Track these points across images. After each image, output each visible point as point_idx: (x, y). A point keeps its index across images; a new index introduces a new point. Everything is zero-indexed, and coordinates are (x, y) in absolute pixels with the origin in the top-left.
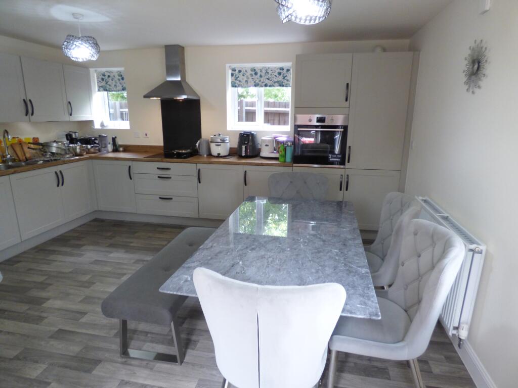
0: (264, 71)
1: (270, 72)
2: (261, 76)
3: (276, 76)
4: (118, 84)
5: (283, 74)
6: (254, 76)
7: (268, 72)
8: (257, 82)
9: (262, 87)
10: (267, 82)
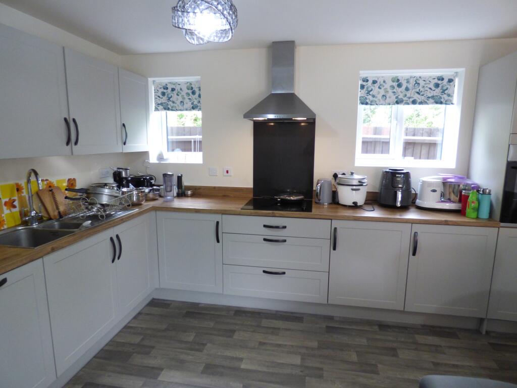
0: (412, 82)
1: (422, 83)
3: (430, 89)
4: (187, 100)
5: (442, 87)
6: (396, 89)
7: (419, 84)
8: (399, 97)
9: (408, 104)
10: (416, 97)
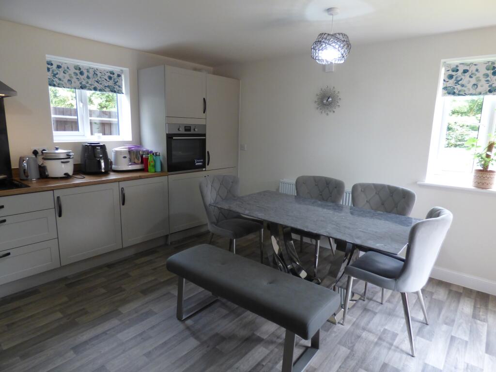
0: (91, 71)
1: (99, 75)
2: (88, 77)
3: (106, 79)
5: (114, 79)
6: (79, 76)
7: (97, 74)
9: (91, 90)
